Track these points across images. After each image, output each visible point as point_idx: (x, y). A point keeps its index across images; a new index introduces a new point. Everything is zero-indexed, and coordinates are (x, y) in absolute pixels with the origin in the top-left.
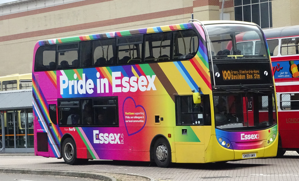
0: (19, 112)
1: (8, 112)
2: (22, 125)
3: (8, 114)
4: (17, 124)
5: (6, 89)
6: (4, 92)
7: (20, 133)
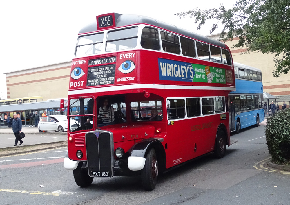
6: (24, 103)
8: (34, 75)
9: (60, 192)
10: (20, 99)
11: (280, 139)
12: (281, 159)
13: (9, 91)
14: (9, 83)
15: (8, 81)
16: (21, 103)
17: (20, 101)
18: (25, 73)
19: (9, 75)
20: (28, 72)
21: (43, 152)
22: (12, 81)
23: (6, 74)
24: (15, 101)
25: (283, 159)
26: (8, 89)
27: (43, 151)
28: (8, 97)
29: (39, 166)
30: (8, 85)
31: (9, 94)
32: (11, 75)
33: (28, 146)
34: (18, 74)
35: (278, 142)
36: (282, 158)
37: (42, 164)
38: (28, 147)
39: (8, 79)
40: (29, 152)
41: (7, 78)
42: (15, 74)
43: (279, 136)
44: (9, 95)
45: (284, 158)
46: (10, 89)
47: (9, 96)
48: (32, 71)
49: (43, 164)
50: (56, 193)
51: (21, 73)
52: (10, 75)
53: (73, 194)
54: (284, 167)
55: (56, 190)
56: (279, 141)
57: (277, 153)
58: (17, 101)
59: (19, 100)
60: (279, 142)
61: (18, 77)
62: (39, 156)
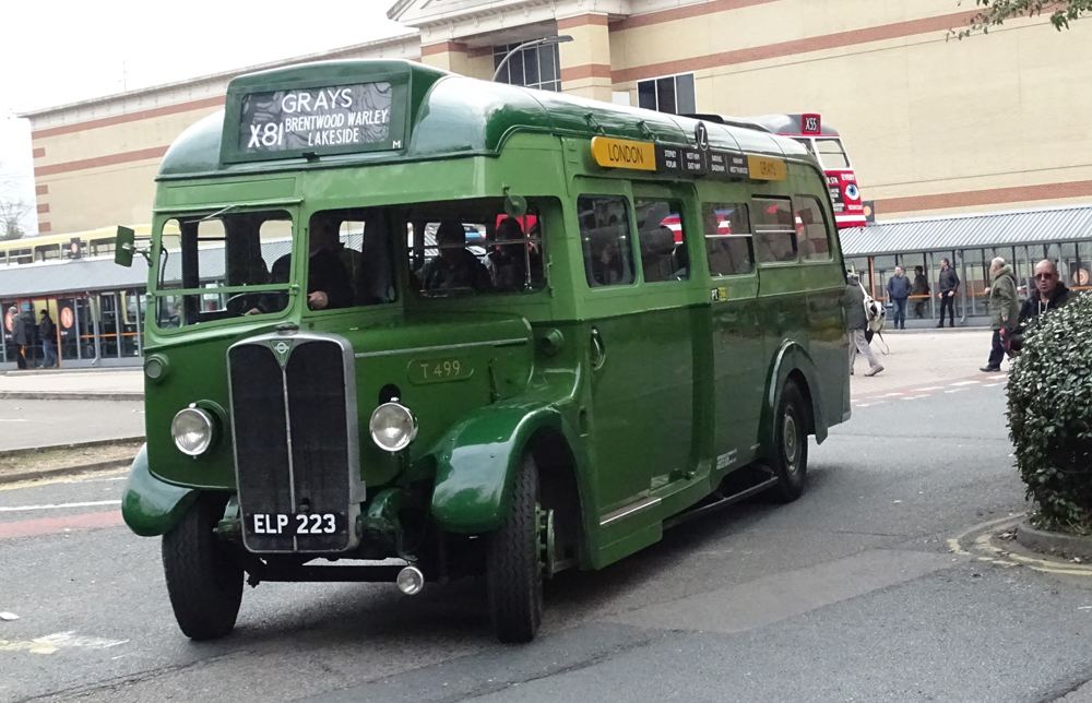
0: (123, 293)
1: (103, 294)
2: (128, 317)
3: (103, 298)
4: (120, 316)
5: (96, 253)
6: (93, 258)
7: (126, 331)
8: (158, 124)
9: (68, 637)
10: (75, 235)
11: (1050, 414)
12: (1057, 508)
13: (44, 199)
14: (43, 162)
15: (38, 153)
16: (78, 255)
17: (75, 248)
18: (117, 110)
19: (43, 125)
20: (133, 107)
21: (100, 478)
22: (63, 150)
23: (33, 117)
24: (56, 247)
25: (1066, 508)
26: (41, 190)
27: (103, 473)
28: (44, 228)
29: (46, 537)
30: (38, 172)
31: (47, 211)
32: (56, 122)
33: (42, 450)
34: (86, 116)
35: (1041, 429)
36: (1063, 502)
37: (66, 527)
38: (43, 456)
39: (42, 143)
40: (37, 476)
41: (36, 135)
42: (71, 119)
43: (1049, 403)
44: (46, 217)
45: (1071, 503)
46: (50, 190)
47: (48, 224)
48: (148, 104)
49: (67, 530)
50: (48, 642)
51: (101, 114)
52: (48, 123)
53: (111, 647)
54: (1065, 542)
55: (56, 632)
56: (1046, 425)
57: (1042, 479)
58: (65, 246)
59: (69, 241)
60: (1046, 429)
61: (84, 133)
62: (73, 494)
